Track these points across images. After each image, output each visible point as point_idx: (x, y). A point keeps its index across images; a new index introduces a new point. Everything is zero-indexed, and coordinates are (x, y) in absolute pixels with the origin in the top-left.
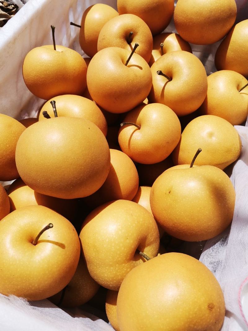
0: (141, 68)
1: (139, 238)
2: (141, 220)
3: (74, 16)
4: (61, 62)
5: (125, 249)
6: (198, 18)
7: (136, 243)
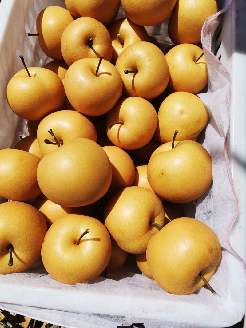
0: (110, 74)
1: (149, 214)
2: (147, 201)
3: (29, 26)
4: (40, 88)
5: (142, 226)
6: (145, 6)
7: (148, 219)
